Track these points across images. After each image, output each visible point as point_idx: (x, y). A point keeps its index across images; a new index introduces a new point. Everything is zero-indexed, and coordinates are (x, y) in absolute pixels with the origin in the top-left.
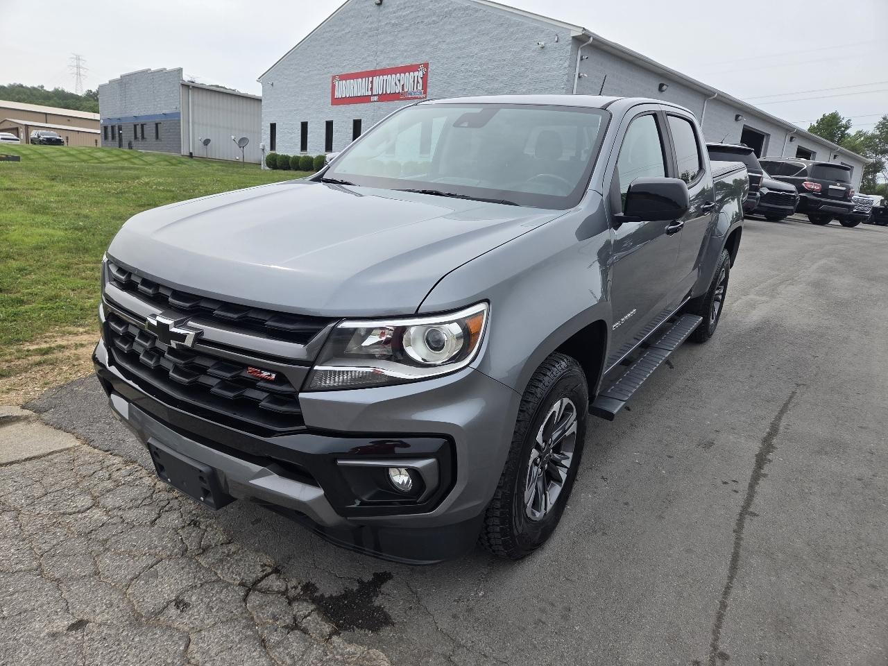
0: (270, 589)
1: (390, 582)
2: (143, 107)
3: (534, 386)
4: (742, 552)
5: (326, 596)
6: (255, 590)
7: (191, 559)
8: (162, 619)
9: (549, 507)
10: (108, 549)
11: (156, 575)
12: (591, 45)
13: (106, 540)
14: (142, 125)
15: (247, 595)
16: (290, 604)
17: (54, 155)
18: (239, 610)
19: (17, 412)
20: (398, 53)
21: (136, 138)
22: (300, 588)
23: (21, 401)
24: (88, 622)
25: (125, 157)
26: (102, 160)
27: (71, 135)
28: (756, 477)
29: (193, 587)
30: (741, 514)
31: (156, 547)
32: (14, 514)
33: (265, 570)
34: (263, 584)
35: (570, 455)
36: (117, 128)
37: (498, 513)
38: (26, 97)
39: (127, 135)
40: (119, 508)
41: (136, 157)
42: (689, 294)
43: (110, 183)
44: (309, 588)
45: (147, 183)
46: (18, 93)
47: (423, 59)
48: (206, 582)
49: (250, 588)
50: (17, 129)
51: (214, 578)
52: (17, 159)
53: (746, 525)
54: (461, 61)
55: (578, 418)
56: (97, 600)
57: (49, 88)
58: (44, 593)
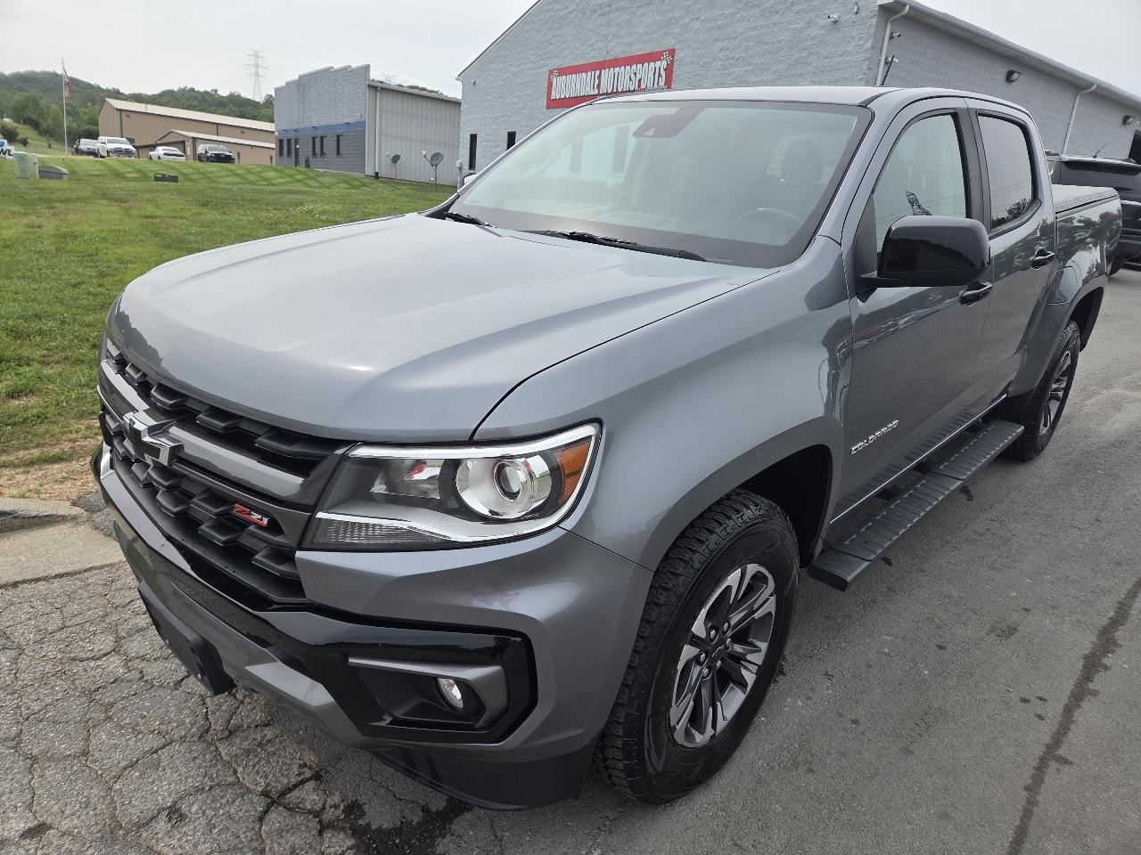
0: (301, 806)
1: (468, 816)
2: (323, 115)
3: (691, 550)
4: (1033, 829)
5: (374, 827)
6: (279, 805)
7: (210, 744)
8: (144, 835)
9: (721, 724)
10: (109, 718)
11: (156, 766)
12: (906, 17)
13: (112, 705)
14: (322, 138)
15: (266, 812)
16: (320, 833)
17: (220, 174)
18: (249, 834)
19: (65, 509)
20: (637, 36)
21: (314, 153)
22: (342, 807)
23: (74, 496)
24: (50, 827)
25: (299, 177)
26: (273, 181)
27: (242, 150)
28: (1080, 693)
29: (199, 790)
30: (1042, 759)
31: (170, 723)
32: (13, 653)
33: (304, 773)
34: (293, 797)
35: (764, 646)
36: (293, 141)
37: (620, 743)
38: (197, 103)
39: (305, 150)
40: (143, 658)
41: (311, 178)
42: (1005, 391)
43: (267, 211)
44: (353, 809)
45: (311, 211)
46: (189, 99)
47: (669, 43)
48: (218, 784)
49: (274, 800)
50: (184, 142)
51: (231, 779)
52: (174, 179)
53: (1049, 779)
54: (720, 45)
55: (778, 591)
56: (72, 794)
57: (223, 92)
58: (10, 777)
